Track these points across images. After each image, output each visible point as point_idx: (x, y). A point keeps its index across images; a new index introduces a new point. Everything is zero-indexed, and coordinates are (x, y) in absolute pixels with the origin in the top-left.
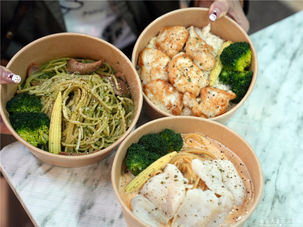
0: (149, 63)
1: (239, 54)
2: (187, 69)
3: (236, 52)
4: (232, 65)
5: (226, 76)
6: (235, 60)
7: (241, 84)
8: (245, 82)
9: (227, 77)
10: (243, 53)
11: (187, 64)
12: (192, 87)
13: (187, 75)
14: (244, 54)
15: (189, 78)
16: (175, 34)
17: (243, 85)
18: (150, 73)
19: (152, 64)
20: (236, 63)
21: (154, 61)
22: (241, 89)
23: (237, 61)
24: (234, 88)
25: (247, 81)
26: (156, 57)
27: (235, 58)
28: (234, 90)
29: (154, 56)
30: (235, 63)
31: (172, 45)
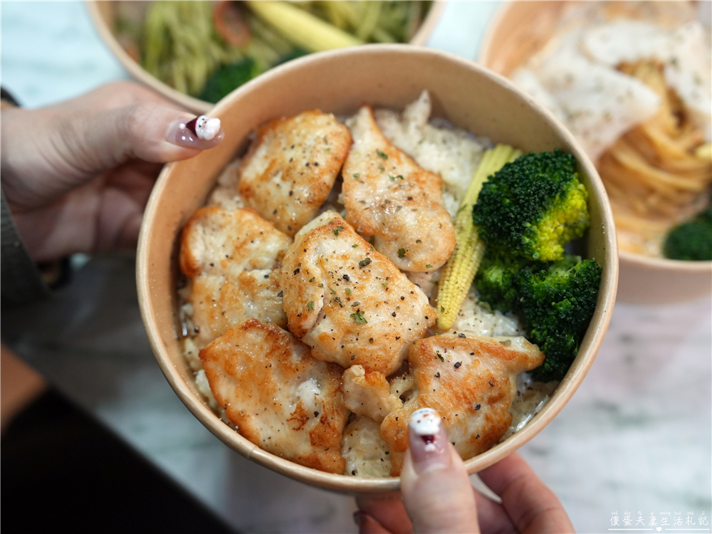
0: (216, 265)
1: (542, 199)
2: (346, 278)
3: (528, 195)
4: (519, 241)
5: (501, 284)
6: (528, 225)
7: (559, 312)
8: (572, 303)
9: (503, 288)
10: (554, 197)
11: (345, 257)
12: (371, 340)
13: (349, 299)
14: (557, 197)
15: (358, 311)
16: (300, 145)
17: (567, 315)
18: (222, 299)
19: (224, 266)
20: (532, 235)
21: (230, 255)
22: (560, 333)
23: (535, 228)
24: (533, 328)
25: (580, 303)
26: (235, 238)
27: (525, 219)
28: (535, 336)
29: (230, 237)
30: (528, 237)
31: (292, 187)
